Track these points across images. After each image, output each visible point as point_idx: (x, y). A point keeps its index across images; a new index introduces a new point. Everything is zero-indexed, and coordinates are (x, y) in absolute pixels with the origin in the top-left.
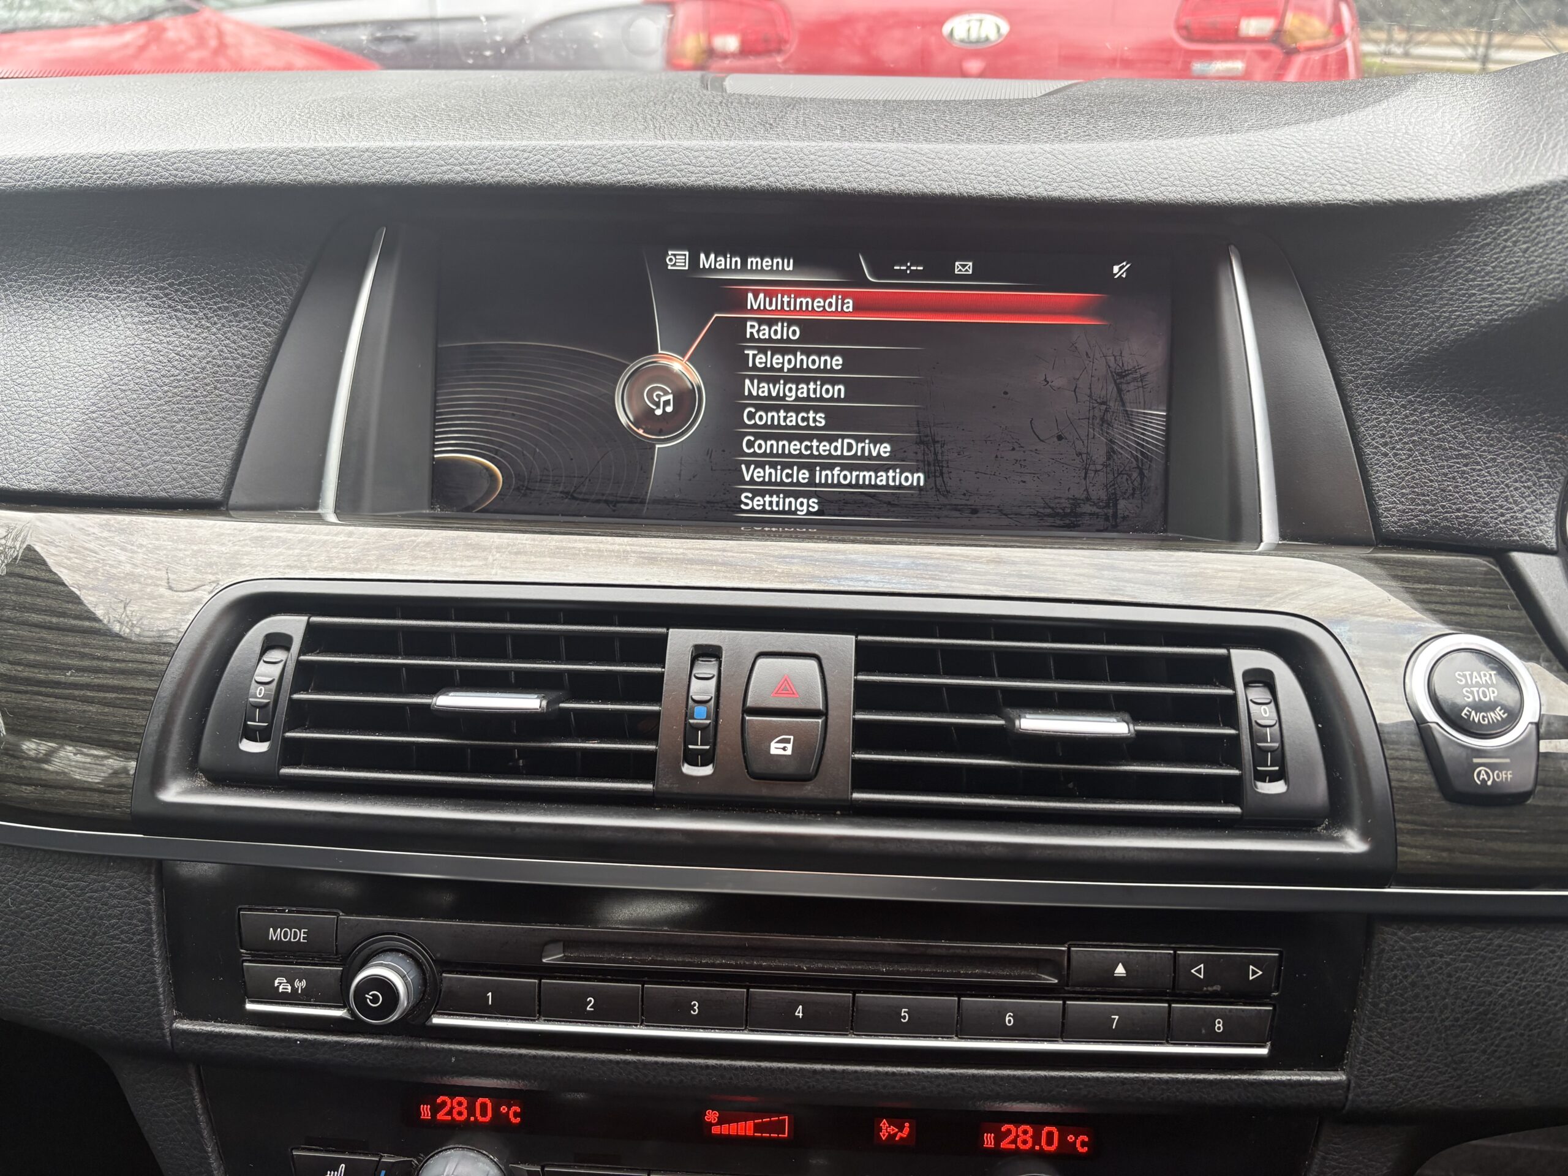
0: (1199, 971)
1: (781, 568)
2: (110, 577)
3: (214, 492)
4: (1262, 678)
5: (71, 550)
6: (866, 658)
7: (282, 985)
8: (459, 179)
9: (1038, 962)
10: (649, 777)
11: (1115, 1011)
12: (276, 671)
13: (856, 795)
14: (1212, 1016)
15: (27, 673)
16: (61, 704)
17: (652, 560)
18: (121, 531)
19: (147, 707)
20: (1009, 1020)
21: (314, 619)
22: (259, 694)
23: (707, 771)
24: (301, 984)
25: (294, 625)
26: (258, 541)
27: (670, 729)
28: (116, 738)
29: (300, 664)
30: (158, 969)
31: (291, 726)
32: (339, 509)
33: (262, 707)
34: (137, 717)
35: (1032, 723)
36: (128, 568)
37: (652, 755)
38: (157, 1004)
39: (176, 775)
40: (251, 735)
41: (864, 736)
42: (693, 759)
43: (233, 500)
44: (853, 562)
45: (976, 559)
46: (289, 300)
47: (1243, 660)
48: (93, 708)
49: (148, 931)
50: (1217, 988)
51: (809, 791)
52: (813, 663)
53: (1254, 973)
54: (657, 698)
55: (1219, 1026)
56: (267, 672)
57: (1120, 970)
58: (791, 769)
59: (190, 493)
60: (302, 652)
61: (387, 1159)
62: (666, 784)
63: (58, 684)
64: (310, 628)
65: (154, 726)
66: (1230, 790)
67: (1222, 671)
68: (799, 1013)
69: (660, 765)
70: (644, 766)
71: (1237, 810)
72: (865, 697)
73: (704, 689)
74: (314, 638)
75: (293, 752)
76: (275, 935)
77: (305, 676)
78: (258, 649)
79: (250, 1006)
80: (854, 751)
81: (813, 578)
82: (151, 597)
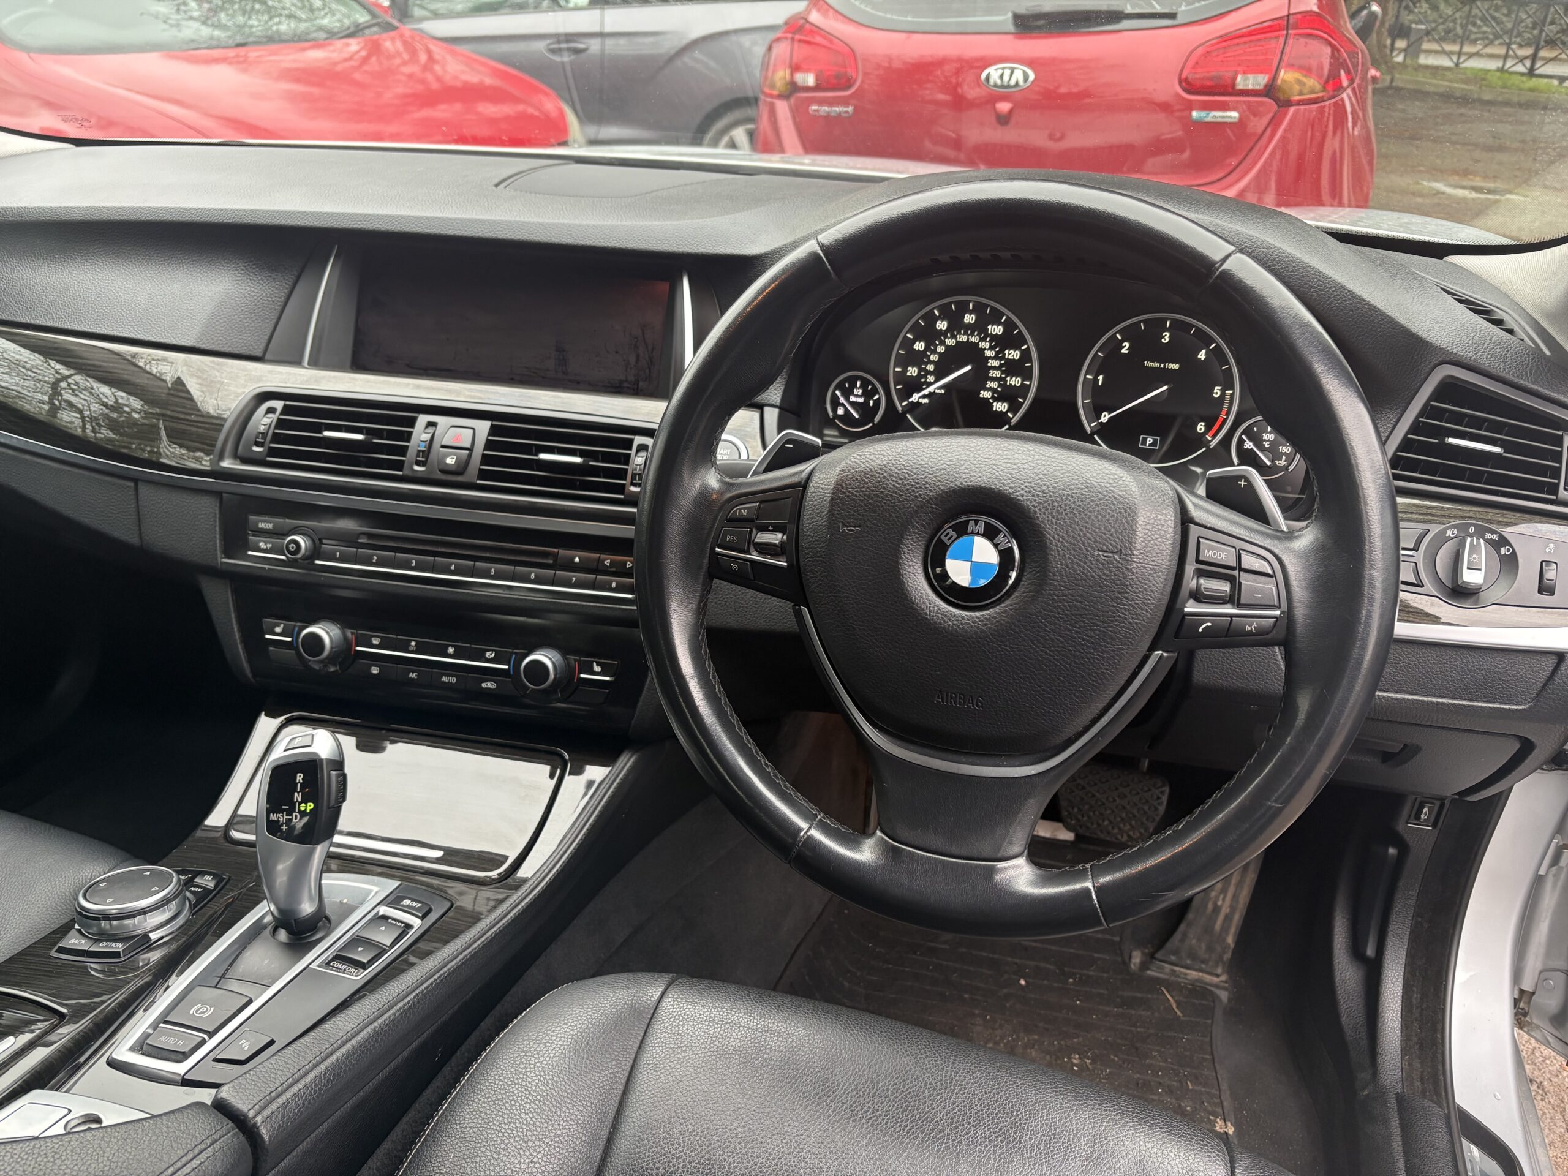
0: (607, 563)
1: (467, 393)
2: (212, 382)
3: (259, 354)
4: (642, 448)
5: (198, 370)
6: (493, 431)
7: (262, 545)
8: (359, 227)
9: (546, 555)
10: (401, 470)
11: (574, 577)
12: (269, 421)
13: (478, 482)
14: (611, 582)
15: (177, 415)
16: (189, 428)
17: (418, 387)
18: (218, 364)
19: (220, 431)
20: (533, 576)
21: (288, 403)
22: (262, 428)
23: (422, 469)
24: (269, 546)
25: (279, 405)
26: (270, 372)
27: (411, 453)
28: (208, 442)
29: (279, 420)
30: (218, 536)
31: (272, 442)
32: (309, 364)
33: (262, 433)
34: (214, 434)
35: (543, 456)
36: (219, 379)
37: (403, 461)
38: (216, 550)
39: (229, 457)
40: (257, 444)
41: (486, 459)
42: (418, 463)
43: (267, 357)
44: (498, 393)
45: (546, 395)
46: (296, 273)
47: (638, 440)
48: (200, 430)
49: (215, 521)
50: (614, 569)
51: (460, 479)
52: (471, 431)
53: (629, 565)
54: (408, 441)
55: (614, 585)
56: (266, 421)
57: (577, 560)
58: (453, 469)
59: (248, 353)
60: (282, 414)
61: (299, 624)
62: (406, 472)
63: (188, 420)
64: (285, 406)
65: (222, 437)
66: (621, 489)
67: (628, 444)
68: (453, 568)
69: (406, 465)
70: (399, 465)
71: (622, 497)
72: (489, 445)
73: (426, 437)
74: (286, 410)
75: (273, 452)
76: (261, 525)
77: (280, 423)
78: (264, 412)
79: (250, 553)
80: (481, 464)
81: (480, 398)
82: (227, 390)
